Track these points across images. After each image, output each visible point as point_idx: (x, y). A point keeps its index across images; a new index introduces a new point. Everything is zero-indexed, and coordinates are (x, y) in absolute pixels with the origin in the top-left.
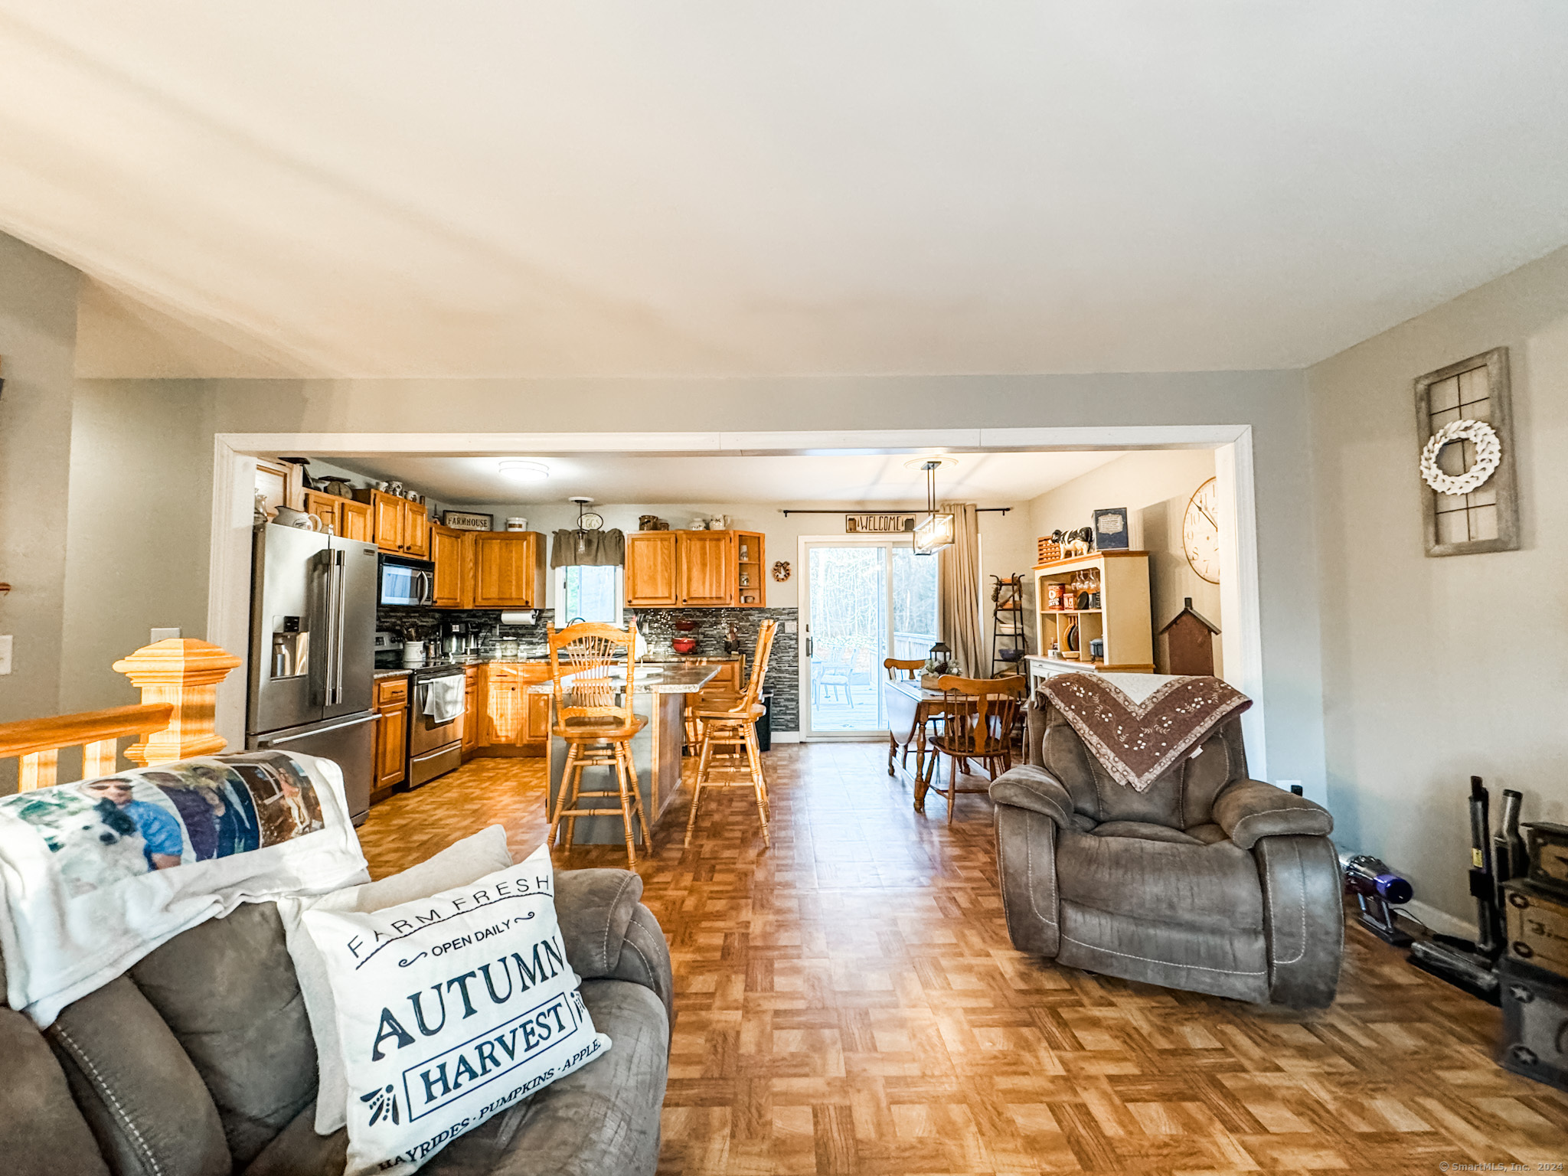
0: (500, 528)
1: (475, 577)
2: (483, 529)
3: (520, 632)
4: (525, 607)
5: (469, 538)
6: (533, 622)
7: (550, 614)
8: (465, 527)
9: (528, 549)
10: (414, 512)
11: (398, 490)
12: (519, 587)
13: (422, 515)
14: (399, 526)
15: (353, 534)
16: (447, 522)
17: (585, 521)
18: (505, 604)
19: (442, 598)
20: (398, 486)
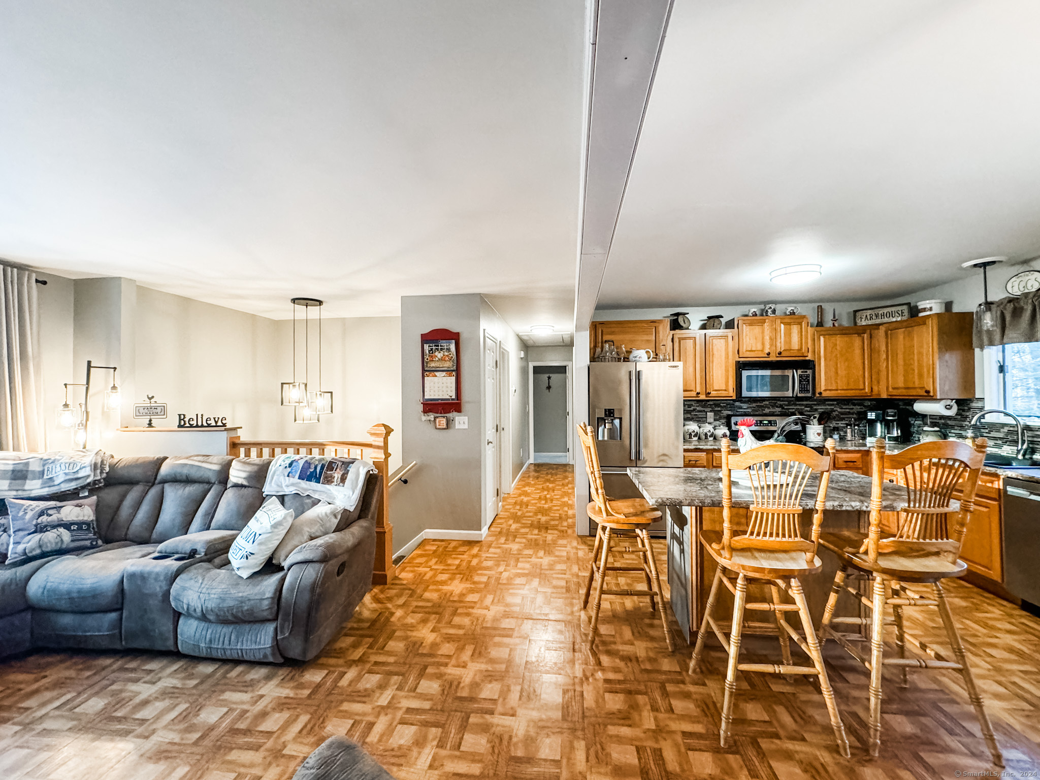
1: (887, 367)
2: (899, 319)
3: (949, 422)
4: (928, 397)
5: (882, 329)
6: (952, 412)
7: (979, 404)
8: (878, 321)
9: (928, 335)
10: (788, 324)
11: (769, 311)
12: (921, 376)
13: (800, 324)
14: (767, 338)
15: (715, 352)
16: (858, 321)
17: (1016, 284)
18: (913, 392)
19: (830, 390)
20: (771, 308)
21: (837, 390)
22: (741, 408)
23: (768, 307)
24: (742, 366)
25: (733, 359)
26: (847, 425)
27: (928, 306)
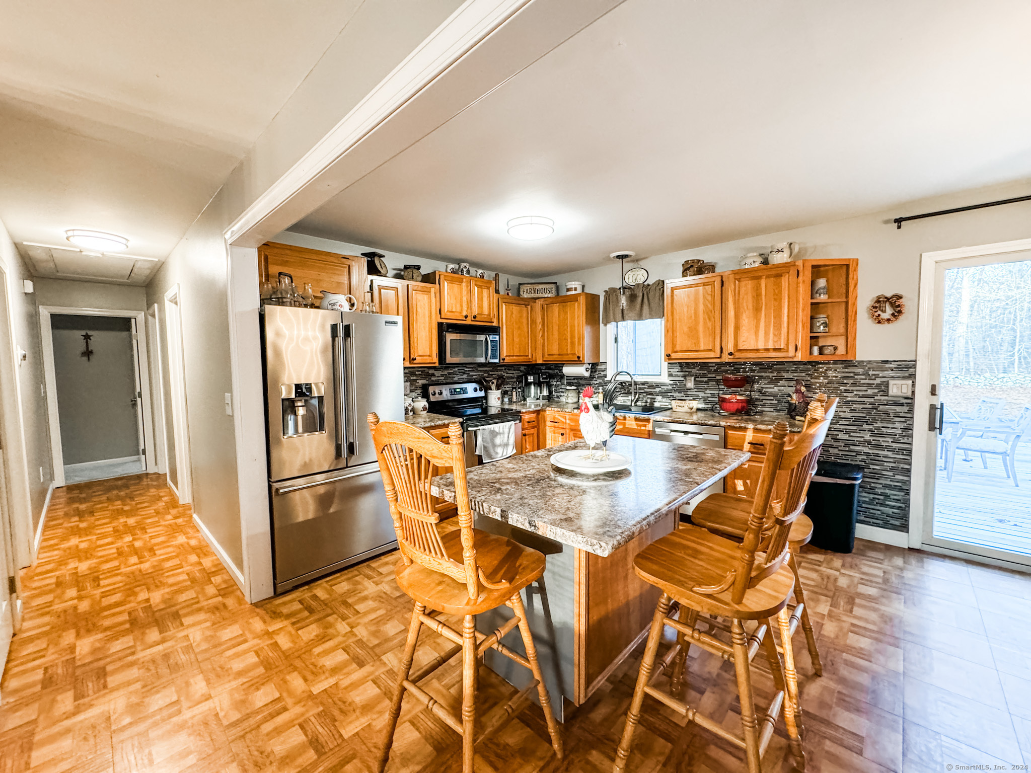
0: (563, 293)
1: (543, 336)
2: (549, 295)
3: (581, 382)
4: (578, 361)
5: (539, 303)
6: (587, 374)
7: (603, 367)
8: (536, 295)
9: (579, 310)
10: (480, 287)
11: (465, 270)
12: (573, 343)
13: (488, 288)
14: (465, 299)
15: (419, 310)
16: (521, 293)
17: (631, 276)
18: (566, 358)
19: (509, 356)
20: (465, 267)
21: (513, 356)
22: (433, 375)
23: (463, 265)
24: (443, 329)
25: (436, 319)
26: (513, 388)
27: (573, 286)
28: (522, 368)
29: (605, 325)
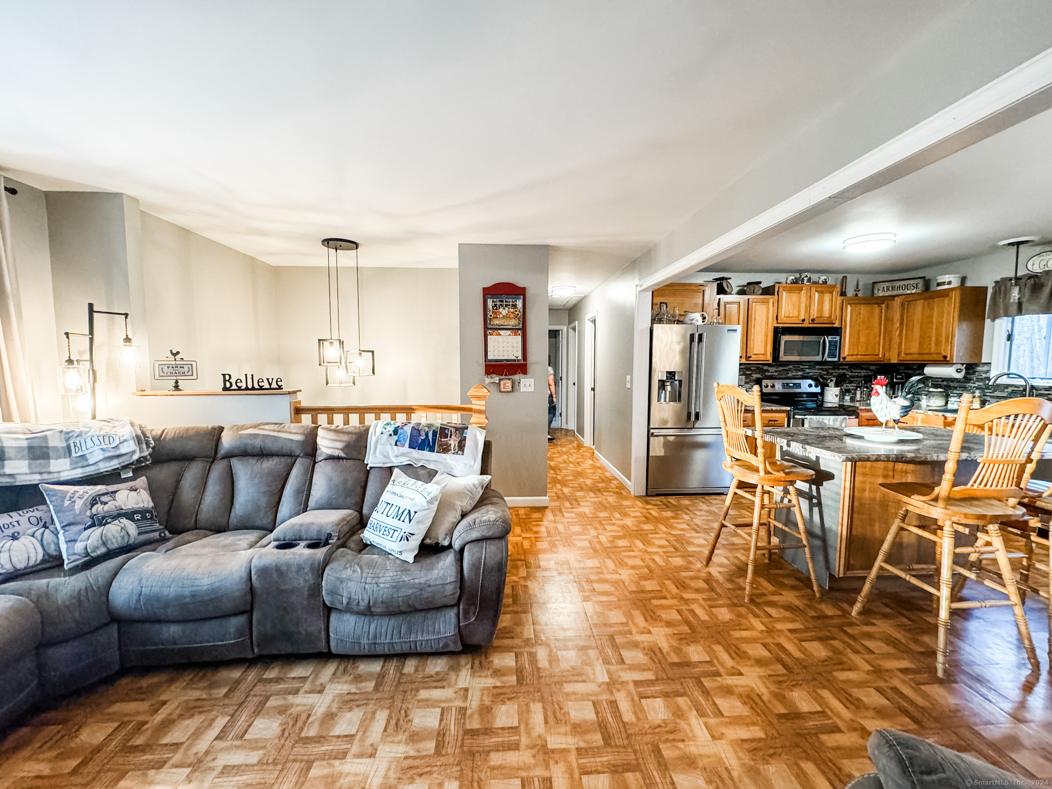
0: (934, 288)
1: (900, 334)
2: (914, 291)
3: (952, 384)
4: (945, 361)
5: (898, 301)
6: (960, 376)
8: (895, 293)
9: (951, 308)
10: (821, 293)
11: (806, 279)
12: (938, 343)
13: (831, 293)
14: (803, 305)
15: (757, 317)
16: (876, 291)
17: (1037, 263)
18: (926, 357)
19: (852, 355)
20: (807, 276)
21: (857, 355)
22: (768, 371)
23: (803, 275)
24: (778, 332)
25: (772, 324)
26: (857, 387)
27: (947, 280)
28: (872, 368)
29: (993, 320)
